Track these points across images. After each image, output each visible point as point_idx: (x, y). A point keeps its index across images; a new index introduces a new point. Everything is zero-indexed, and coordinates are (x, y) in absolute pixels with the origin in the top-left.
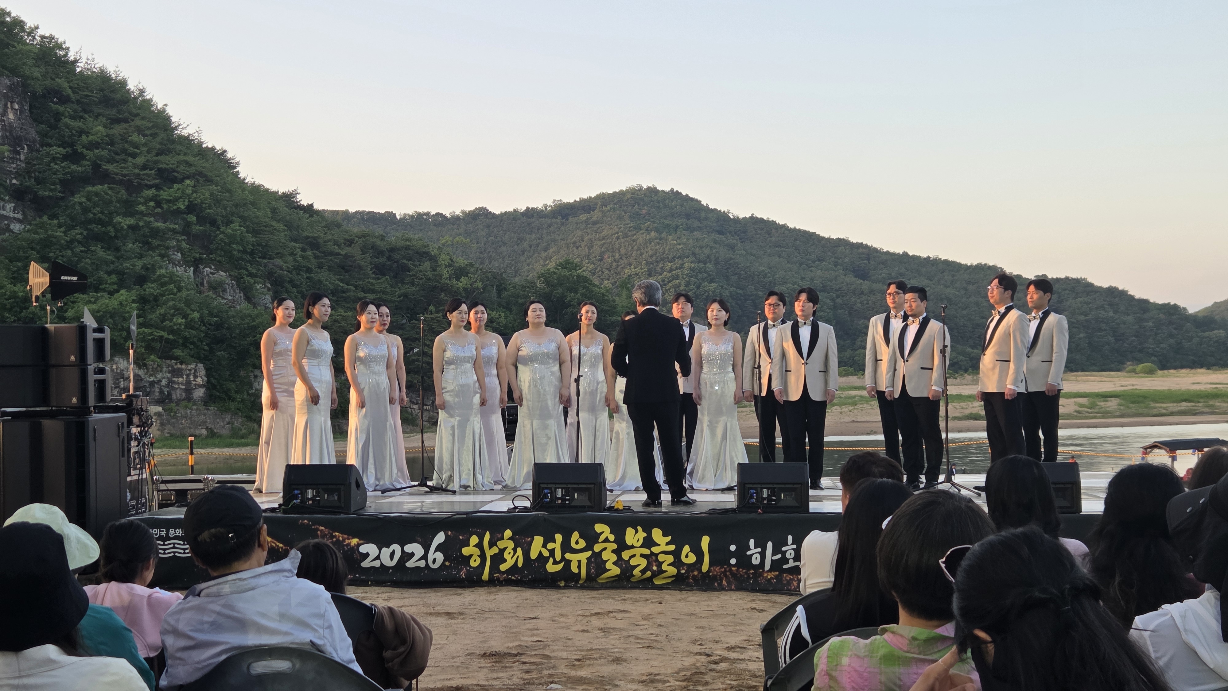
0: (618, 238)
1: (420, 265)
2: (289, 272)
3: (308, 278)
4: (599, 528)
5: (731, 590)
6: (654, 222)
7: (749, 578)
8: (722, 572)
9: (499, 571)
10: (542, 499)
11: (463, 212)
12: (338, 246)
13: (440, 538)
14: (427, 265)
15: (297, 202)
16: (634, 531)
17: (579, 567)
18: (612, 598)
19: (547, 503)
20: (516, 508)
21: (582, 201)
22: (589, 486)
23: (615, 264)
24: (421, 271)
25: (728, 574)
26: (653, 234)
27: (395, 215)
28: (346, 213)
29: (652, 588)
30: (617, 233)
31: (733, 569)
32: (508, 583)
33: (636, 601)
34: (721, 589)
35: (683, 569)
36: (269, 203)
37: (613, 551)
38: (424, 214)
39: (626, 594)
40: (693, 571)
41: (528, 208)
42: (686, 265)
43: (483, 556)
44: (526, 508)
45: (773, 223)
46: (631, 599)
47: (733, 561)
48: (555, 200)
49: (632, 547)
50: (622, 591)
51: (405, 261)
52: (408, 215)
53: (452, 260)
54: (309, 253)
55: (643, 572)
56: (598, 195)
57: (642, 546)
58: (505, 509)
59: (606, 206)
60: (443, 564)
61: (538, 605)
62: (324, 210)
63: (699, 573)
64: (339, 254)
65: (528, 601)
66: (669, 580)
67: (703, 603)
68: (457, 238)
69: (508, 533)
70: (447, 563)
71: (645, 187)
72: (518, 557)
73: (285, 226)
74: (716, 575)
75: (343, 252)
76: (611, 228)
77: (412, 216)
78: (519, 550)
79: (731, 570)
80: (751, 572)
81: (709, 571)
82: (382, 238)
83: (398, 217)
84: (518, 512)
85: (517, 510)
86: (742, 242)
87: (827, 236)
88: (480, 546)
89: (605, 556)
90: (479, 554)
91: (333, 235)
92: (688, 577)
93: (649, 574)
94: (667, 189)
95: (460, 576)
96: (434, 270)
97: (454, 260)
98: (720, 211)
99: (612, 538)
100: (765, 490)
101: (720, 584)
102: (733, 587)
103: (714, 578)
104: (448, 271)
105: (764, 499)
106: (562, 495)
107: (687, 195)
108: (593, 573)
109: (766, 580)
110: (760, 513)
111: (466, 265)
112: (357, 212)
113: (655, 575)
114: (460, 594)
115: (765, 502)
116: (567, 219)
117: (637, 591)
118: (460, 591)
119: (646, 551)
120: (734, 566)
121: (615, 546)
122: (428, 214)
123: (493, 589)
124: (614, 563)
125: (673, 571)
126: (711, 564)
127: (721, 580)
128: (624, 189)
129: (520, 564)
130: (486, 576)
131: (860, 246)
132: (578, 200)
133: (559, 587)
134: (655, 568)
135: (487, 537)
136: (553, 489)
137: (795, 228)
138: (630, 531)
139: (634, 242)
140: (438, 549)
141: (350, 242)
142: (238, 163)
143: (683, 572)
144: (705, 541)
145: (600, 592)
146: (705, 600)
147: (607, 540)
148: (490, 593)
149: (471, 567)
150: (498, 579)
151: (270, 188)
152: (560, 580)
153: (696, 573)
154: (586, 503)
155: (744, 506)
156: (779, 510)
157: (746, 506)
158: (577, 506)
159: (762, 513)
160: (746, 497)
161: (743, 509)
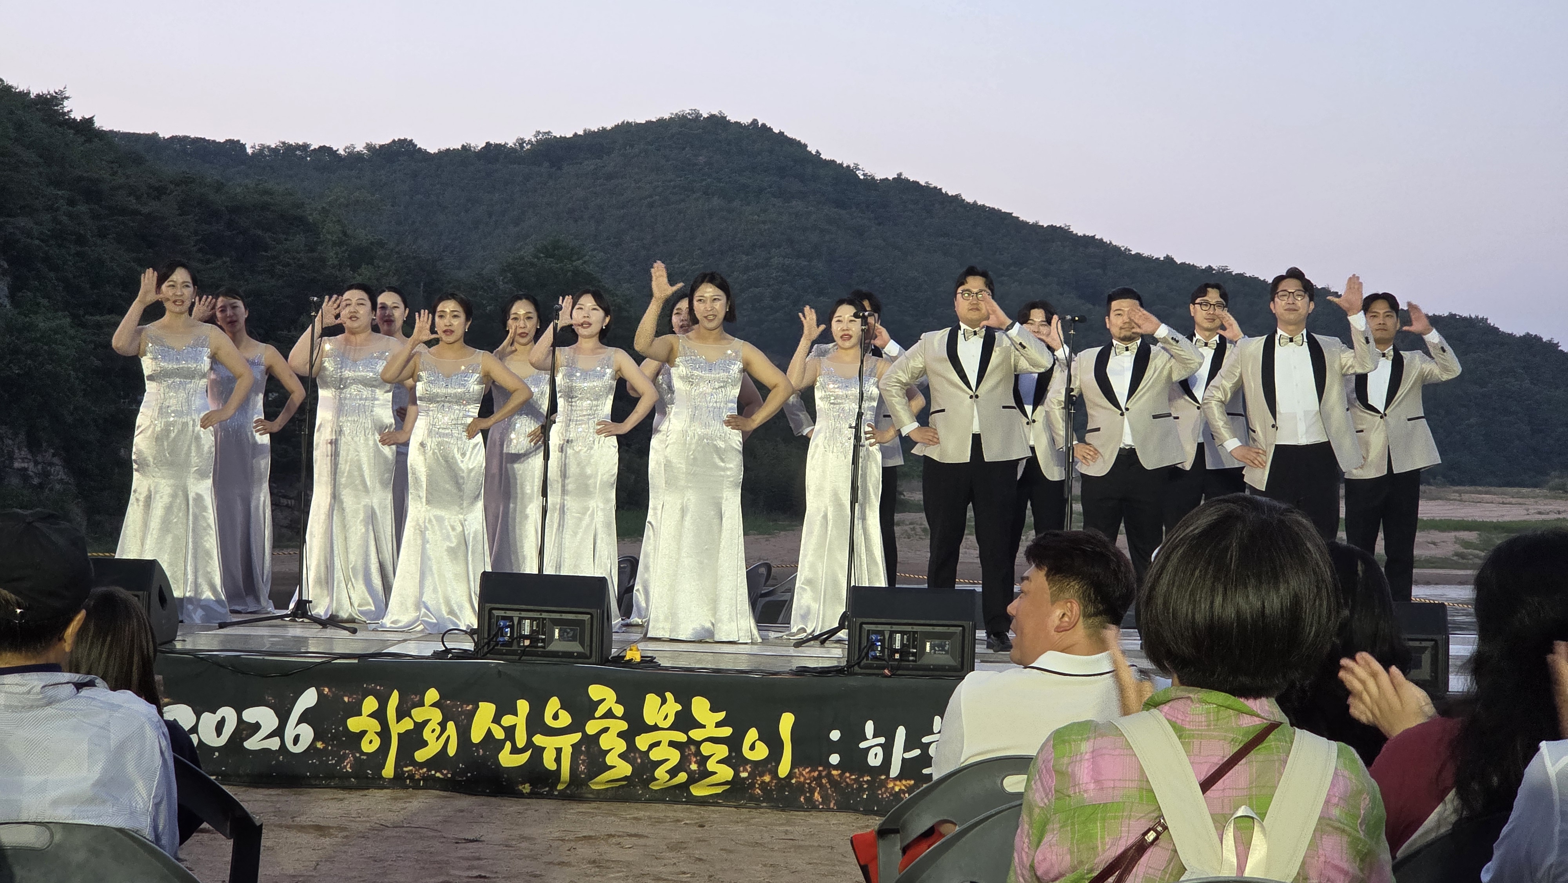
0: (651, 206)
1: (286, 240)
2: (42, 240)
3: (78, 254)
4: (596, 691)
5: (829, 810)
6: (719, 180)
7: (861, 789)
8: (815, 779)
9: (414, 763)
10: (496, 635)
11: (369, 147)
12: (138, 198)
13: (309, 698)
14: (299, 240)
15: (64, 114)
16: (659, 700)
17: (558, 760)
18: (615, 815)
19: (504, 644)
20: (447, 651)
21: (589, 134)
22: (580, 617)
23: (643, 253)
24: (287, 251)
25: (824, 781)
26: (716, 201)
27: (243, 146)
28: (153, 138)
29: (686, 803)
30: (651, 196)
31: (834, 772)
32: (430, 783)
33: (659, 821)
34: (812, 806)
35: (745, 770)
36: (12, 112)
37: (621, 735)
38: (298, 147)
39: (641, 810)
40: (762, 775)
41: (488, 144)
42: (775, 261)
43: (385, 734)
44: (466, 651)
45: (937, 191)
46: (650, 818)
47: (835, 759)
48: (538, 133)
49: (656, 728)
50: (632, 804)
51: (260, 232)
52: (268, 147)
53: (345, 233)
54: (82, 208)
55: (673, 773)
56: (617, 126)
57: (672, 728)
58: (429, 653)
59: (632, 146)
60: (312, 745)
61: (482, 820)
62: (111, 132)
63: (772, 779)
64: (136, 213)
65: (465, 813)
66: (719, 790)
67: (777, 828)
68: (357, 194)
69: (432, 695)
70: (319, 745)
71: (705, 115)
72: (448, 737)
73: (40, 157)
74: (804, 783)
75: (145, 210)
76: (639, 188)
77: (274, 151)
78: (451, 726)
79: (829, 776)
80: (865, 779)
81: (790, 775)
82: (219, 187)
83: (249, 151)
84: (450, 659)
85: (450, 655)
86: (879, 224)
87: (1031, 221)
88: (380, 715)
89: (605, 742)
90: (379, 730)
91: (128, 177)
92: (752, 786)
93: (682, 777)
94: (746, 120)
95: (341, 769)
96: (312, 250)
97: (348, 232)
98: (841, 165)
99: (619, 710)
101: (809, 800)
102: (832, 805)
103: (800, 788)
104: (337, 253)
105: (897, 651)
106: (532, 631)
107: (781, 134)
108: (582, 772)
109: (891, 794)
110: (886, 676)
111: (372, 243)
112: (173, 138)
113: (693, 779)
114: (341, 800)
115: (897, 656)
116: (560, 168)
117: (662, 806)
118: (340, 794)
119: (681, 737)
120: (835, 767)
121: (624, 726)
122: (305, 147)
123: (401, 793)
124: (621, 756)
125: (726, 773)
126: (794, 764)
127: (812, 791)
128: (667, 116)
129: (452, 751)
130: (388, 771)
131: (1088, 240)
132: (581, 133)
133: (520, 795)
134: (694, 767)
135: (394, 699)
136: (516, 621)
137: (975, 203)
138: (652, 701)
139: (680, 213)
140: (302, 719)
141: (159, 192)
143: (744, 775)
144: (787, 722)
145: (594, 805)
146: (782, 824)
147: (609, 714)
148: (395, 799)
149: (363, 753)
150: (411, 777)
151: (15, 85)
152: (523, 783)
153: (767, 778)
154: (575, 647)
155: (859, 664)
156: (921, 673)
157: (862, 664)
158: (558, 652)
159: (890, 677)
160: (863, 647)
161: (856, 668)
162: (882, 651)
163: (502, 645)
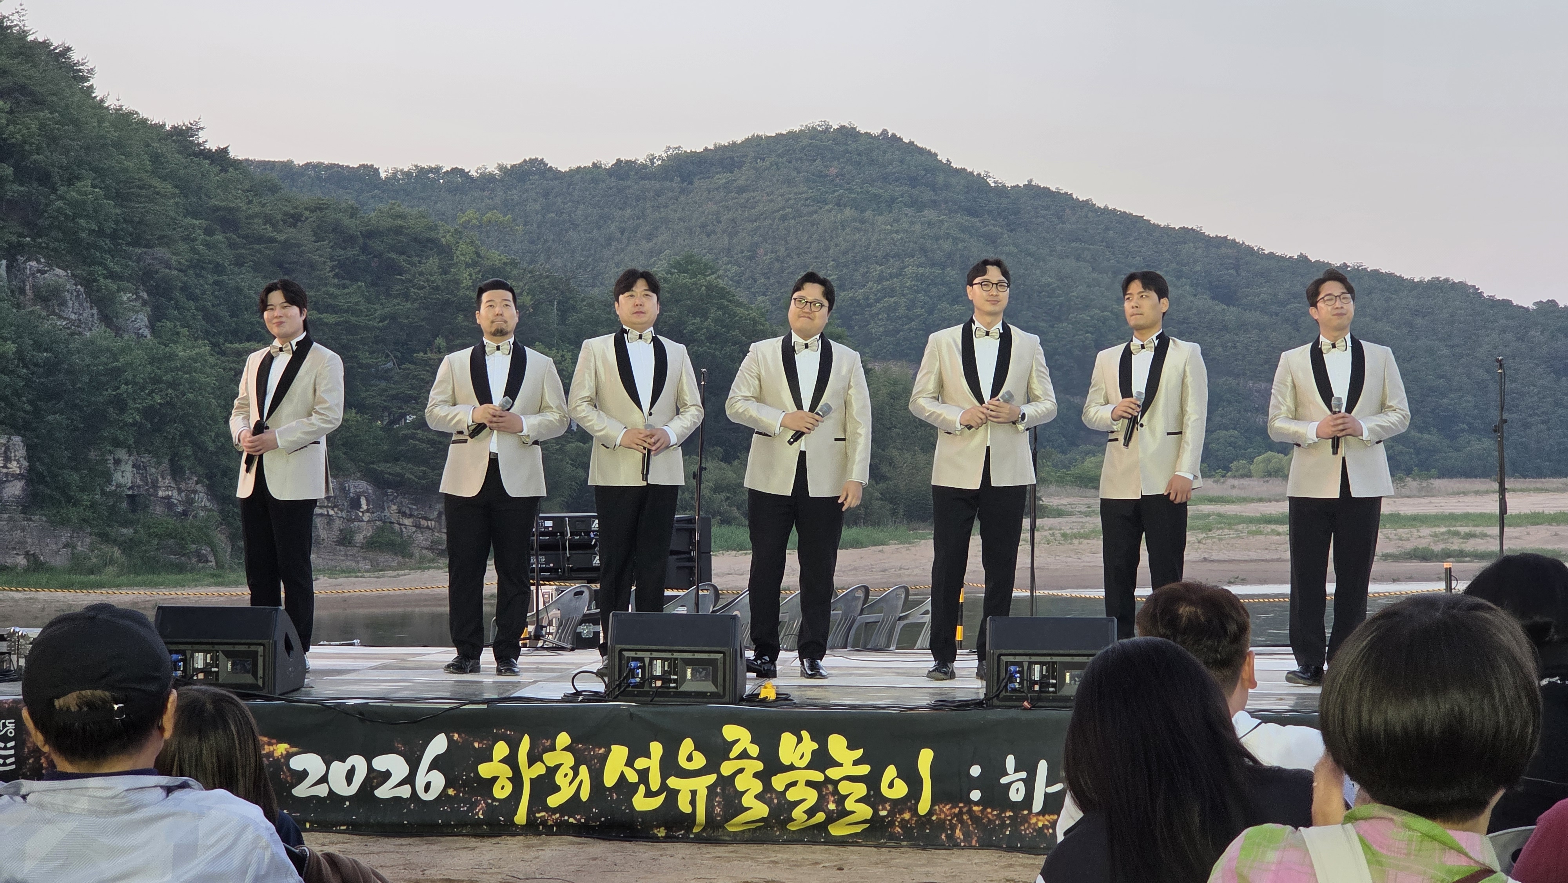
0: (784, 218)
1: (420, 262)
2: (180, 270)
3: (216, 283)
4: (730, 732)
5: (971, 847)
6: (851, 190)
7: (1003, 826)
8: (955, 815)
9: (547, 809)
10: (627, 677)
11: (501, 168)
12: (273, 226)
13: (439, 745)
14: (433, 262)
15: (199, 144)
16: (794, 739)
17: (693, 802)
18: (752, 859)
19: (636, 686)
20: (578, 693)
21: (719, 149)
22: (713, 656)
23: (777, 265)
24: (421, 274)
25: (965, 817)
26: (848, 212)
27: (377, 171)
28: (288, 165)
29: (825, 843)
30: (783, 208)
31: (975, 808)
32: (563, 829)
33: (797, 865)
34: (953, 844)
35: (884, 809)
36: (148, 145)
37: (756, 775)
38: (431, 170)
39: (779, 851)
40: (901, 812)
41: (619, 161)
42: (909, 270)
43: (516, 779)
44: (596, 693)
45: (1068, 197)
46: (787, 860)
47: (975, 795)
48: (669, 148)
49: (792, 768)
50: (770, 846)
51: (393, 255)
52: (401, 171)
53: (477, 254)
54: (219, 237)
55: (811, 812)
56: (747, 140)
57: (809, 767)
58: (560, 696)
59: (763, 160)
60: (444, 792)
61: (616, 868)
62: (247, 160)
63: (912, 816)
64: (272, 240)
65: (598, 861)
66: (858, 829)
67: (919, 869)
68: (489, 215)
69: (563, 739)
70: (451, 792)
71: (835, 127)
72: (581, 782)
73: (176, 187)
74: (944, 821)
75: (281, 237)
76: (772, 201)
77: (408, 174)
78: (583, 770)
79: (970, 812)
80: (1008, 814)
81: (931, 813)
82: (353, 213)
83: (383, 175)
84: (581, 701)
85: (580, 698)
86: (1011, 231)
87: (1163, 224)
88: (511, 760)
89: (740, 783)
90: (511, 775)
91: (263, 206)
92: (892, 824)
93: (820, 817)
94: (876, 131)
95: (474, 815)
96: (446, 273)
97: (482, 253)
98: (972, 173)
99: (754, 750)
100: (1037, 668)
101: (950, 837)
102: (974, 843)
103: (941, 825)
104: (470, 275)
105: (1036, 682)
106: (664, 672)
107: (911, 143)
108: (718, 815)
109: (1035, 830)
110: (1026, 709)
111: (505, 263)
112: (307, 165)
113: (832, 818)
114: (474, 849)
115: (1037, 688)
116: (691, 183)
117: (799, 848)
118: (473, 842)
119: (818, 776)
120: (977, 803)
121: (759, 766)
122: (437, 170)
123: (534, 840)
124: (757, 797)
125: (865, 812)
126: (934, 801)
127: (953, 828)
128: (797, 129)
129: (585, 795)
130: (521, 817)
131: (1222, 242)
132: (711, 147)
133: (656, 839)
134: (832, 806)
135: (525, 744)
136: (647, 661)
137: (1106, 208)
138: (787, 739)
139: (813, 225)
140: (435, 764)
141: (294, 219)
142: (92, 71)
143: (884, 813)
144: (926, 758)
145: (731, 848)
146: (923, 865)
147: (744, 755)
148: (528, 847)
149: (494, 799)
150: (544, 822)
151: (150, 118)
152: (658, 827)
153: (907, 816)
154: (708, 687)
155: (997, 696)
156: (1061, 704)
157: (1001, 696)
158: (691, 692)
159: (1030, 709)
160: (1001, 678)
161: (995, 700)
162: (1021, 683)
163: (633, 687)
